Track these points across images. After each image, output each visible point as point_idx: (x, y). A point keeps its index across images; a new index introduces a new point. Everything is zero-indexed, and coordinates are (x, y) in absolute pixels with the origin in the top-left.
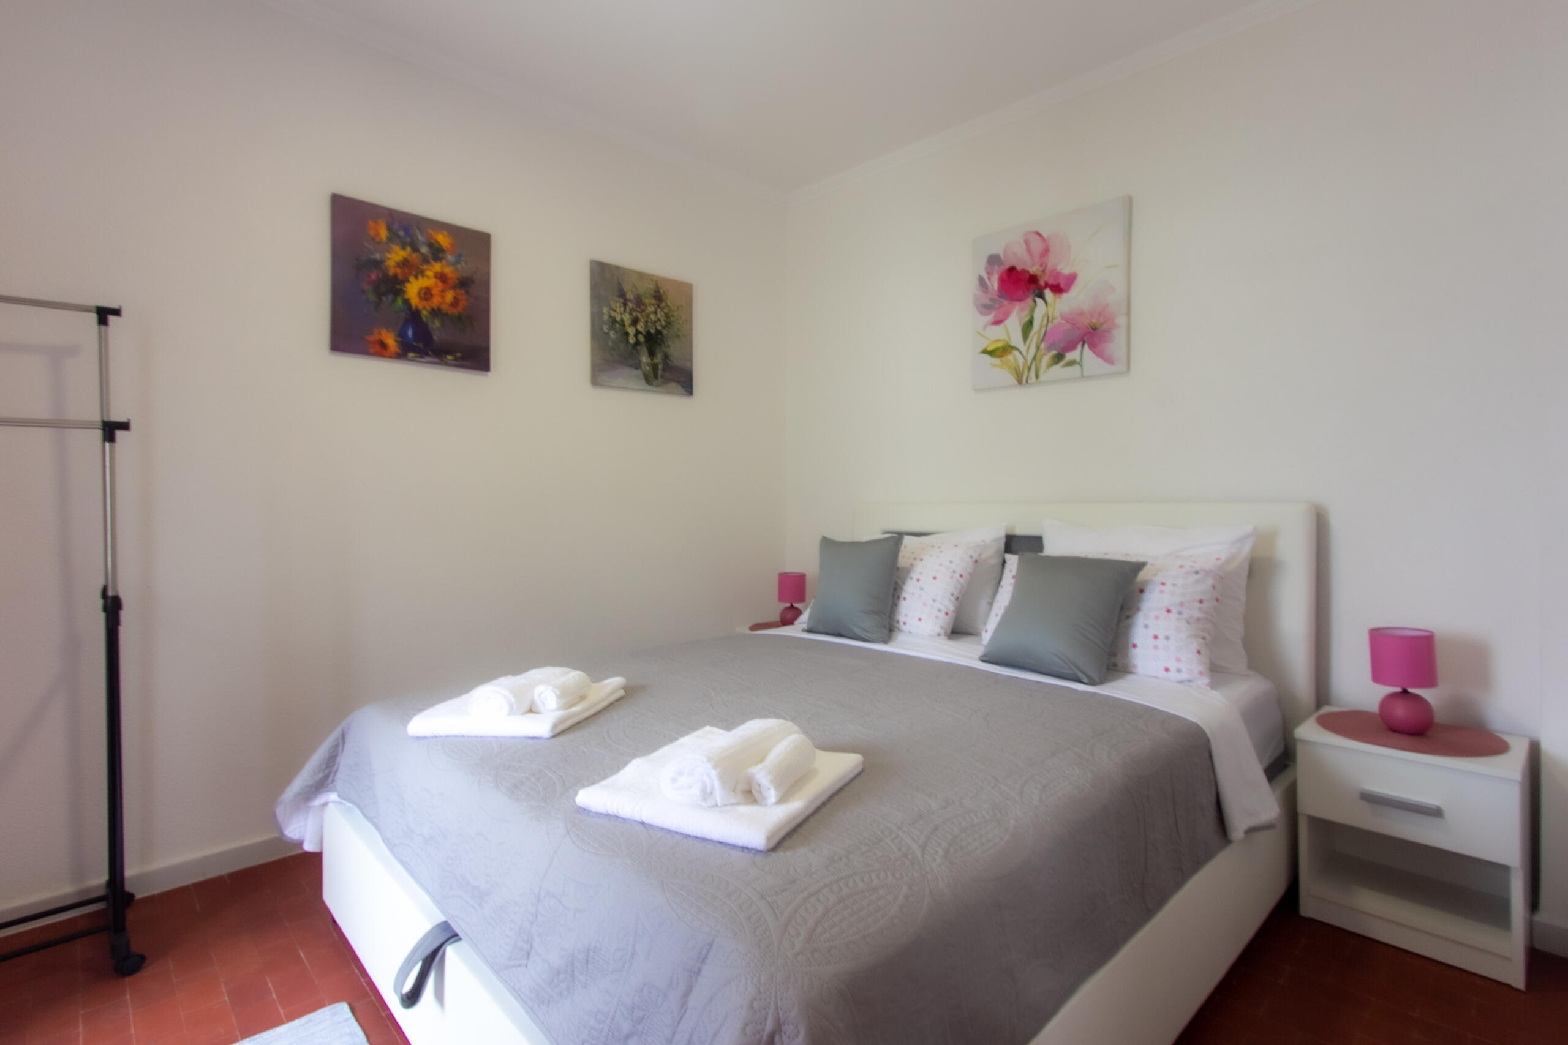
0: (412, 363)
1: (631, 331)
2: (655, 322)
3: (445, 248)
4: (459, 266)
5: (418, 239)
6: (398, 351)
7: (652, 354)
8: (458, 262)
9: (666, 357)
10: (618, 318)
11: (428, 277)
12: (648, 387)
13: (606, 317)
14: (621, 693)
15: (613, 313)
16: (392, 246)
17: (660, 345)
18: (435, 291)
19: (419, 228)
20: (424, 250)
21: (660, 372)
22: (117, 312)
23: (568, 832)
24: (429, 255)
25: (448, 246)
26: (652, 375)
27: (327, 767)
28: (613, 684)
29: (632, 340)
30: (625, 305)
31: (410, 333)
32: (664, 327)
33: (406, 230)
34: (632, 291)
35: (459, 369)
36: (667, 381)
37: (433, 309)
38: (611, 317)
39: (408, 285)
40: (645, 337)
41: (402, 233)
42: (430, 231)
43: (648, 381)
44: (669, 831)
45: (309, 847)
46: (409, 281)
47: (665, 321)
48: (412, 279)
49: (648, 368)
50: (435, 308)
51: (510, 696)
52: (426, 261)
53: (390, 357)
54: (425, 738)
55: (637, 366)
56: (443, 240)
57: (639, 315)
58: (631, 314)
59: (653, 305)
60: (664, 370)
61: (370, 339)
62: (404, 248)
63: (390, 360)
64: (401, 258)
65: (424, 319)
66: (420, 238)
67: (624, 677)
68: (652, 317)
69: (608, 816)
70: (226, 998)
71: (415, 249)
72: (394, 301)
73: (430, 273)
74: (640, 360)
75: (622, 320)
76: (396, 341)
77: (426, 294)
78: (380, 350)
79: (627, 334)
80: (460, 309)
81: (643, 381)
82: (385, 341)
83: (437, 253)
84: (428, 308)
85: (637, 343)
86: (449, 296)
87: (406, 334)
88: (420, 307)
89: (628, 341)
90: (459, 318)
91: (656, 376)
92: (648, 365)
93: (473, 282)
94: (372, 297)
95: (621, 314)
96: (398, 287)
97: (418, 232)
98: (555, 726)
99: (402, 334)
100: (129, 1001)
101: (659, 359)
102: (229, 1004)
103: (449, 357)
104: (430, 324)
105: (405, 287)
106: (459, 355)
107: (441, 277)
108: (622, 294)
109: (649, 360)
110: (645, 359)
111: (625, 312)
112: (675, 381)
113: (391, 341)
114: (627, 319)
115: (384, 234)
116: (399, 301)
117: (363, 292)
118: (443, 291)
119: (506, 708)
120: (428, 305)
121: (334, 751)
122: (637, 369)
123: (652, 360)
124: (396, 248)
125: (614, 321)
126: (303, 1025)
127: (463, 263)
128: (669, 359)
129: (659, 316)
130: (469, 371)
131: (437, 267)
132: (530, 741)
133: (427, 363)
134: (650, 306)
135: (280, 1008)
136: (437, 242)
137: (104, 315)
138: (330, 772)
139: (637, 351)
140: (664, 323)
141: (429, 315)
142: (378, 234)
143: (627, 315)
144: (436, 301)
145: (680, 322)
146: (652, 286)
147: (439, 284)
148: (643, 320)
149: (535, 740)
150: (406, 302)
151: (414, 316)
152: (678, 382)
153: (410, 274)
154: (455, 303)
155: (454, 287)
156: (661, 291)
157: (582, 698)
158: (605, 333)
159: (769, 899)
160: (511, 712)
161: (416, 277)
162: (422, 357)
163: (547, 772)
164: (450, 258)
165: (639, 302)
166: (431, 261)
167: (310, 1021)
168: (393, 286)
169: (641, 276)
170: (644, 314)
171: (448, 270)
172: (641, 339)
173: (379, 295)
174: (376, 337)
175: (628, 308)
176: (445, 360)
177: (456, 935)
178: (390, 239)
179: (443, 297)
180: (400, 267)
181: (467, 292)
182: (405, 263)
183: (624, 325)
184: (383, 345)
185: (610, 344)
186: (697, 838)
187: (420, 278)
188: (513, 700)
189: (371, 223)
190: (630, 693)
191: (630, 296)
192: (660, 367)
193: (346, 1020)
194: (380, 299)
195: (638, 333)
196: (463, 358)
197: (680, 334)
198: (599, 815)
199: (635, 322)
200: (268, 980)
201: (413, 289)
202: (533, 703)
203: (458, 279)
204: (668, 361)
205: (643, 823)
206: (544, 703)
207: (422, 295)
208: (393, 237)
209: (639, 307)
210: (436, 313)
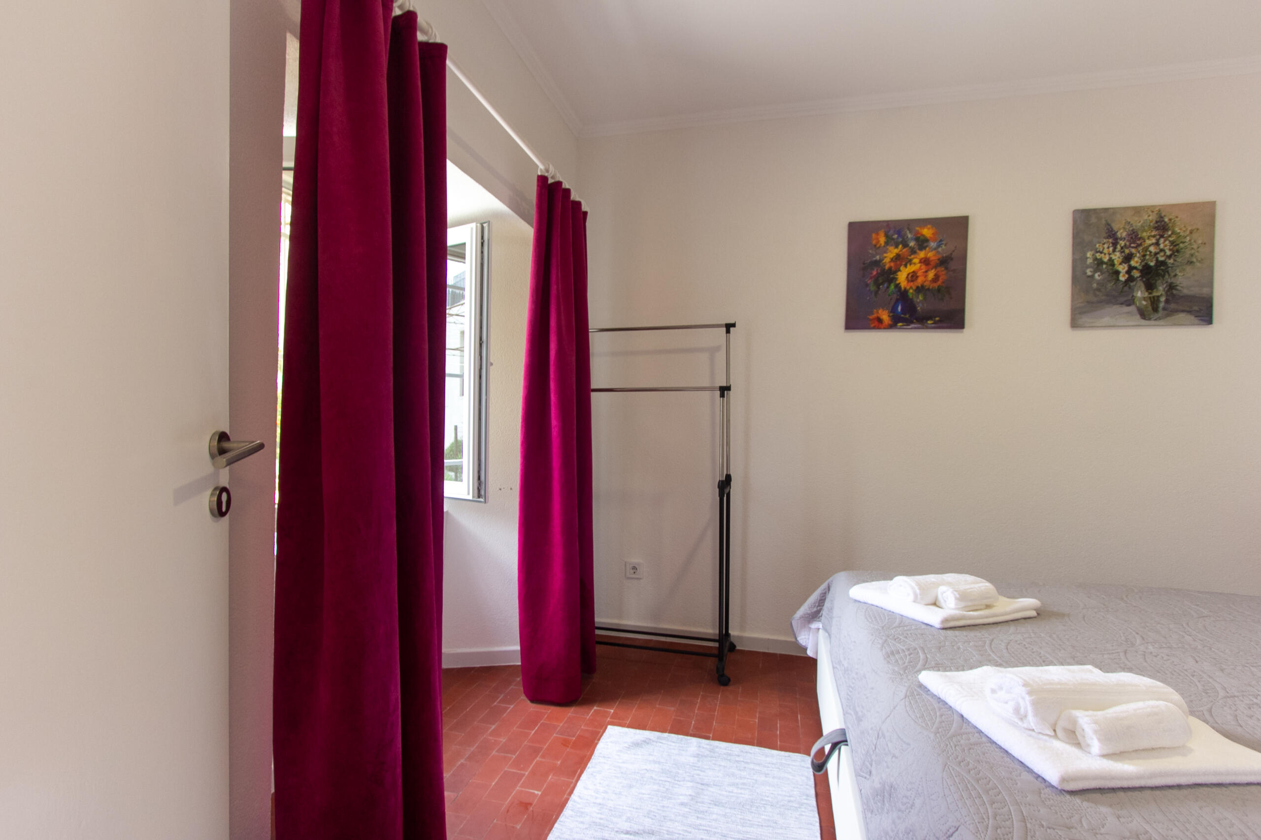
0: (900, 330)
1: (1123, 269)
2: (1156, 254)
3: (929, 238)
4: (940, 249)
5: (907, 237)
6: (890, 322)
7: (1150, 287)
8: (939, 246)
9: (1171, 287)
10: (1106, 259)
11: (915, 264)
12: (1143, 322)
13: (1090, 261)
14: (1033, 613)
15: (1098, 256)
16: (888, 247)
17: (1163, 276)
18: (919, 274)
19: (909, 229)
20: (912, 244)
21: (1162, 305)
22: (734, 325)
23: (906, 697)
24: (916, 247)
25: (932, 236)
26: (1150, 308)
27: (819, 606)
28: (1028, 603)
29: (1123, 278)
30: (1115, 244)
31: (899, 309)
32: (1169, 257)
33: (899, 233)
34: (1124, 228)
35: (939, 330)
36: (1170, 313)
37: (918, 287)
38: (1096, 259)
39: (899, 273)
40: (1141, 271)
41: (895, 236)
42: (917, 228)
43: (1143, 315)
44: (980, 732)
45: (810, 653)
46: (899, 270)
47: (1170, 250)
48: (902, 268)
49: (1144, 303)
50: (920, 285)
51: (916, 588)
52: (913, 252)
53: (884, 328)
54: (859, 602)
55: (1130, 302)
56: (927, 232)
57: (1133, 251)
58: (1122, 252)
59: (1154, 236)
60: (1167, 301)
61: (871, 317)
62: (897, 247)
63: (885, 330)
64: (895, 255)
65: (910, 296)
66: (909, 236)
67: (1040, 601)
68: (1152, 249)
69: (940, 700)
70: (757, 721)
71: (905, 245)
72: (888, 287)
73: (916, 261)
74: (1133, 296)
75: (1111, 260)
76: (889, 316)
77: (913, 277)
78: (878, 324)
79: (1117, 273)
80: (939, 283)
81: (1138, 317)
82: (881, 318)
83: (922, 243)
84: (914, 288)
85: (1131, 279)
86: (931, 275)
87: (897, 309)
88: (908, 288)
89: (1118, 279)
90: (939, 290)
91: (1155, 309)
92: (1144, 299)
93: (952, 259)
94: (873, 288)
95: (1110, 254)
96: (892, 276)
97: (908, 232)
98: (946, 620)
99: (893, 310)
100: (719, 698)
101: (1161, 290)
102: (757, 724)
103: (929, 322)
104: (915, 299)
105: (897, 275)
106: (937, 319)
107: (925, 261)
108: (1112, 235)
109: (1146, 294)
110: (1140, 293)
111: (1114, 251)
112: (1183, 311)
113: (885, 317)
114: (1117, 257)
115: (882, 240)
116: (892, 287)
117: (867, 285)
118: (926, 272)
119: (912, 597)
120: (914, 285)
121: (823, 597)
122: (1129, 305)
123: (1150, 293)
124: (891, 248)
125: (1100, 262)
126: (786, 756)
127: (943, 247)
128: (1176, 290)
129: (1162, 246)
130: (947, 330)
131: (922, 254)
132: (923, 626)
133: (911, 328)
134: (1148, 239)
135: (778, 741)
136: (923, 235)
137: (729, 327)
138: (821, 610)
139: (1130, 287)
140: (1168, 253)
141: (914, 293)
142: (878, 242)
143: (1118, 254)
144: (920, 280)
145: (1195, 246)
146: (1153, 217)
147: (923, 267)
148: (1138, 255)
149: (929, 627)
150: (898, 286)
151: (903, 295)
152: (1189, 312)
153: (901, 265)
154: (936, 278)
155: (935, 267)
156: (1166, 220)
157: (988, 607)
158: (1089, 277)
159: (1029, 825)
160: (915, 601)
161: (906, 266)
162: (908, 325)
163: (919, 651)
164: (933, 244)
165: (1134, 237)
166: (918, 251)
167: (789, 756)
168: (889, 276)
169: (1137, 210)
170: (1140, 249)
171: (930, 255)
172: (1136, 274)
173: (878, 284)
174: (875, 316)
175: (1119, 247)
176: (926, 324)
177: (846, 741)
178: (887, 243)
179: (926, 276)
180: (894, 262)
181: (946, 268)
182: (898, 257)
183: (1113, 265)
184: (880, 320)
185: (1095, 285)
186: (1001, 748)
187: (908, 265)
188: (918, 591)
189: (874, 235)
190: (1041, 614)
191: (1122, 233)
192: (1163, 299)
193: (808, 768)
194: (879, 288)
195: (1131, 269)
196: (940, 321)
197: (1194, 260)
198: (934, 696)
199: (1128, 258)
200: (778, 722)
201: (902, 277)
202: (936, 598)
203: (939, 259)
204: (1174, 292)
205: (962, 716)
206: (945, 601)
207: (910, 278)
208: (889, 240)
209: (1134, 243)
210: (920, 290)
